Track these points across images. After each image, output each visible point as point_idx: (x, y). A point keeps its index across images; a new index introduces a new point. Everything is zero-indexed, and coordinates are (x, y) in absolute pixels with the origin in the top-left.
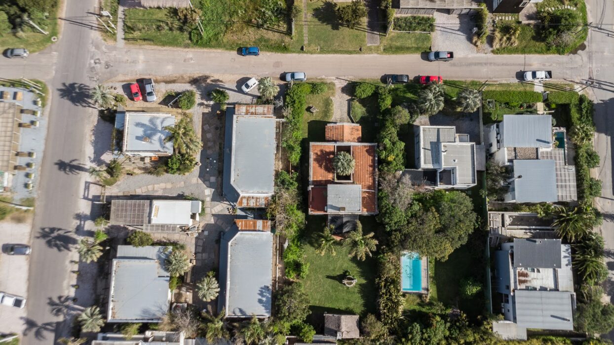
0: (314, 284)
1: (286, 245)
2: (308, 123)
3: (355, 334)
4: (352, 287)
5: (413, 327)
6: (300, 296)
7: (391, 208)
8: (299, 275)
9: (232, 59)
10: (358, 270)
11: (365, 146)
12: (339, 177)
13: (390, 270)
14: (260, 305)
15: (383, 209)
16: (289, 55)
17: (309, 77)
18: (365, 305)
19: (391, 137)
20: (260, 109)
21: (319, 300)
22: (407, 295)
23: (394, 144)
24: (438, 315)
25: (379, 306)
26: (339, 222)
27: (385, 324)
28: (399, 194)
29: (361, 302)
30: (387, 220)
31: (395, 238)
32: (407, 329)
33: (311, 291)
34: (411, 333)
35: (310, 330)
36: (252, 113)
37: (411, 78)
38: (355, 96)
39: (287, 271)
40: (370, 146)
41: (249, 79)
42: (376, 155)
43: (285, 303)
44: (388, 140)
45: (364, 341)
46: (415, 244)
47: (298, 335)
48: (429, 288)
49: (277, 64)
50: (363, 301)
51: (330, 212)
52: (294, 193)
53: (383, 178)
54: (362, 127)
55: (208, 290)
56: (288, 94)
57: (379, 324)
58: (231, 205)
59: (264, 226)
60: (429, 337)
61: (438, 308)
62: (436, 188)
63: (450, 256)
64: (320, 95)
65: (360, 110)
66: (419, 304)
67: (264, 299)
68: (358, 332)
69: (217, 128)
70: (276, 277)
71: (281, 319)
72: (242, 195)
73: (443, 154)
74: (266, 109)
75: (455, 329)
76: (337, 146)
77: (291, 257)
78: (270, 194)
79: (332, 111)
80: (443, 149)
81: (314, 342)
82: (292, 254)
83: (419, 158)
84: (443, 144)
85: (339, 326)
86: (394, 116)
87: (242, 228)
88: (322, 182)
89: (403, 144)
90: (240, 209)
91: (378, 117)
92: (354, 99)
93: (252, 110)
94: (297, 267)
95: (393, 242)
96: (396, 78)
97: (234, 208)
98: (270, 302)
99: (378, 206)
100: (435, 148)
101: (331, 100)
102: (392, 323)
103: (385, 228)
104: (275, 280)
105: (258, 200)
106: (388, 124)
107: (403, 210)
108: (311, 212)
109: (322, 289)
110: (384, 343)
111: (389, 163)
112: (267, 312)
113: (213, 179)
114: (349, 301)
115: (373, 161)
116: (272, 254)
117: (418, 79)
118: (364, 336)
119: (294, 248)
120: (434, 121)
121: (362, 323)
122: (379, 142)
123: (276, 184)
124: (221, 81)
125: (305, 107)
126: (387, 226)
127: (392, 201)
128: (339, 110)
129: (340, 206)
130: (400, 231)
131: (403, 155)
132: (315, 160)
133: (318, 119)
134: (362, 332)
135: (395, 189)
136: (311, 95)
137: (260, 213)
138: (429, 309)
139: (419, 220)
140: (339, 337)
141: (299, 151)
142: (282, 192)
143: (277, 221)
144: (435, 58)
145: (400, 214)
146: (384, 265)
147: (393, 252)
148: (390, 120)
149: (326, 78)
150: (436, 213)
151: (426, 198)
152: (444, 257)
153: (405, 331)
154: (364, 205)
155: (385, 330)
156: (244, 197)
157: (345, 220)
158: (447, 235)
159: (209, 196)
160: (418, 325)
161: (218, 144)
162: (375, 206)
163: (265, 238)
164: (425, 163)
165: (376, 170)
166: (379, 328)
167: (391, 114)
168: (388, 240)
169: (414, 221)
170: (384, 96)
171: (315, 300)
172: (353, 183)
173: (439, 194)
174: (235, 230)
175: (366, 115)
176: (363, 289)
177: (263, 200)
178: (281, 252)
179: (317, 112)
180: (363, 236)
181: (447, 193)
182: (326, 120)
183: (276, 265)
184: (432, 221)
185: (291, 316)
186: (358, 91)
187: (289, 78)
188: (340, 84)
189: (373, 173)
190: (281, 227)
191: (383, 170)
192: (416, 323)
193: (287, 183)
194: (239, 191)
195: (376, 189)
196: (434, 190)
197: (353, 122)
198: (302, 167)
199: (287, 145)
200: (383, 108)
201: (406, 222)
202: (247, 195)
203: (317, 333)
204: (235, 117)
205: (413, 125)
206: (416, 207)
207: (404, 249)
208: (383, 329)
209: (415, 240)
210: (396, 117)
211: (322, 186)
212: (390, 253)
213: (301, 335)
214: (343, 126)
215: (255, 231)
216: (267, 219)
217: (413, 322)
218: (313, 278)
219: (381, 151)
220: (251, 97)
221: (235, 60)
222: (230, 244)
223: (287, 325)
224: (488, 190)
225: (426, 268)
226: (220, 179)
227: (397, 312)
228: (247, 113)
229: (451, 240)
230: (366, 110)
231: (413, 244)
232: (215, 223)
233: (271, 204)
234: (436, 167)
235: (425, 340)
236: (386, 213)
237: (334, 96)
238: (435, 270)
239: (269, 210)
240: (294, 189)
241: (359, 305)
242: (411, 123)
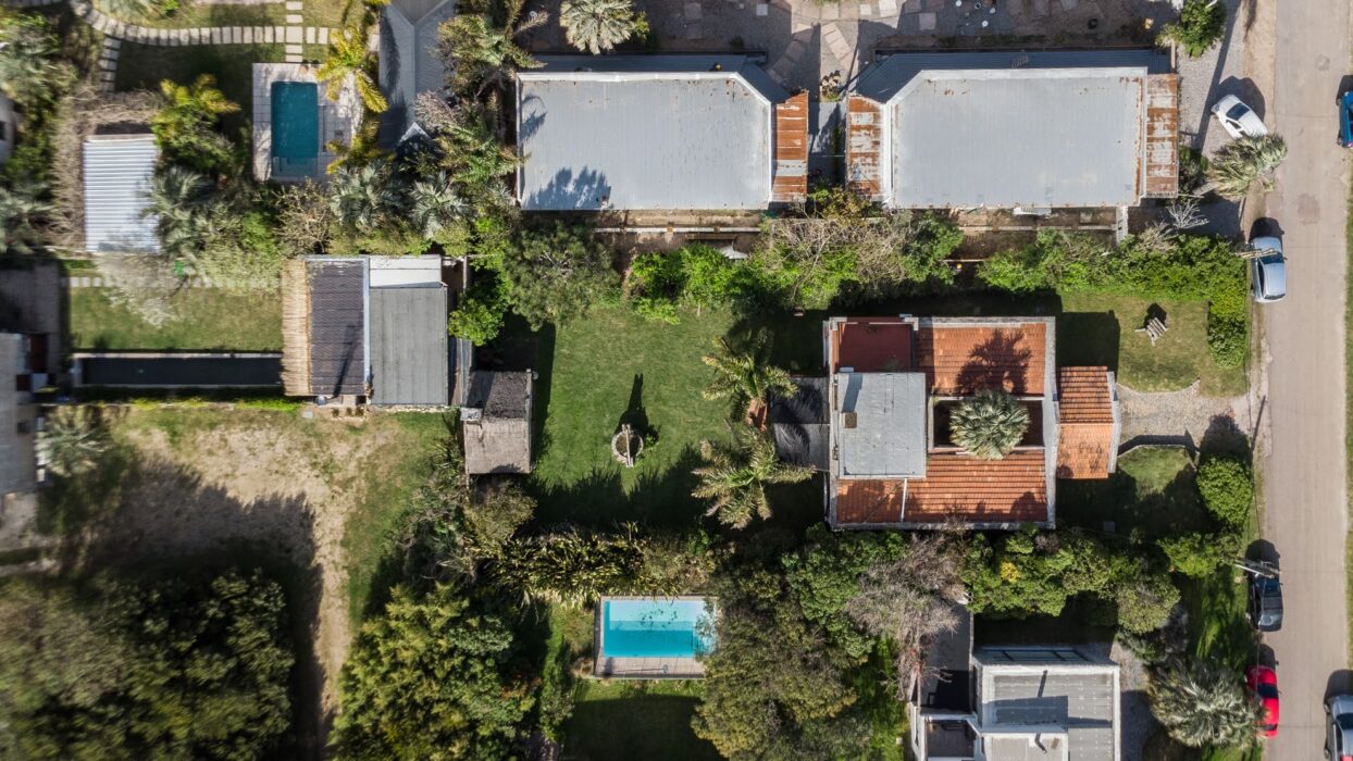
0: (618, 339)
1: (729, 253)
2: (1111, 312)
3: (477, 461)
4: (610, 453)
5: (500, 631)
6: (582, 296)
7: (854, 571)
8: (643, 294)
9: (1328, 61)
10: (662, 471)
11: (1043, 490)
12: (942, 414)
13: (664, 566)
14: (552, 176)
15: (851, 544)
16: (1341, 244)
17: (1265, 311)
18: (559, 490)
19: (1076, 571)
20: (1165, 155)
21: (571, 357)
22: (592, 613)
23: (1057, 581)
24: (535, 709)
25: (558, 533)
26: (804, 411)
27: (506, 550)
28: (897, 594)
29: (569, 481)
30: (815, 558)
31: (761, 583)
32: (496, 612)
33: (597, 333)
34: (483, 626)
35: (484, 330)
36: (1151, 129)
37: (1268, 639)
38: (1204, 460)
39: (656, 257)
40: (1045, 504)
41: (1261, 114)
42: (1017, 526)
43: (563, 245)
44: (1069, 562)
45: (457, 487)
46: (744, 642)
47: (470, 295)
48: (613, 679)
49: (1309, 208)
50: (570, 485)
51: (840, 382)
52: (891, 271)
53: (946, 545)
54: (1103, 480)
55: (594, 15)
56: (1214, 242)
57: (505, 531)
58: (849, 82)
59: (787, 180)
60: (474, 677)
61: (556, 705)
62: (913, 710)
63: (708, 743)
64: (1205, 349)
65: (1156, 474)
66: (566, 647)
67: (570, 188)
68: (484, 469)
69: (1093, 23)
70: (635, 225)
71: (515, 239)
72: (886, 109)
73: (1031, 737)
74: (1164, 173)
75: (498, 750)
76: (1040, 403)
77: (695, 269)
78: (889, 198)
79: (1151, 388)
80: (1046, 737)
81: (452, 341)
82: (704, 270)
83: (1010, 659)
84: (1063, 737)
85: (499, 414)
86: (1146, 583)
87: (783, 113)
88: (927, 358)
89: (1055, 610)
90: (837, 110)
91: (1134, 531)
92: (1193, 457)
93: (1161, 130)
94: (668, 287)
95: (748, 575)
96: (1266, 593)
97: (839, 91)
98: (561, 207)
99: (856, 531)
100: (1047, 713)
101: (1189, 384)
102: (510, 568)
103: (791, 551)
104: (626, 224)
105: (869, 160)
106: (1119, 563)
107: (846, 607)
108: (833, 327)
109: (603, 363)
110: (455, 545)
111: (993, 564)
112: (532, 198)
113: (928, 21)
114: (569, 443)
115: (998, 516)
116: (705, 208)
117: (1266, 658)
118: (471, 486)
119: (724, 275)
120: (1136, 704)
121: (508, 483)
122: (1059, 531)
123: (919, 213)
124: (1249, 25)
125: (1165, 301)
126: (796, 556)
127: (873, 575)
128: (1154, 410)
129: (858, 410)
130: (782, 597)
131: (1019, 609)
132: (997, 334)
133: (1125, 343)
134: (482, 481)
135: (912, 582)
136: (1203, 319)
137: (829, 169)
138: (552, 677)
139: (817, 655)
140: (466, 413)
141: (1022, 284)
142: (894, 235)
143: (803, 221)
144: (1340, 717)
145: (834, 598)
146: (679, 550)
147: (716, 574)
148: (1132, 568)
149: (1264, 368)
150: (837, 708)
151: (883, 678)
152: (704, 725)
153: (488, 606)
154: (858, 488)
155: (491, 548)
156: (877, 117)
157: (812, 429)
158: (772, 741)
159: (876, 11)
160: (505, 645)
161: (1042, 31)
162: (856, 520)
163: (754, 184)
164: (998, 679)
165: (970, 526)
166: (494, 529)
167: (1150, 573)
168: (751, 560)
169: (810, 641)
170: (1210, 550)
171: (572, 345)
172: (928, 455)
173: (893, 717)
174: (777, 95)
175: (1142, 495)
176: (606, 486)
177: (870, 176)
178: (709, 239)
179: (1148, 339)
180: (764, 482)
181: (899, 740)
182: (1123, 368)
183: (672, 224)
184: (817, 697)
185: (522, 270)
186: (1226, 470)
187: (1265, 246)
188: (1241, 411)
189: (958, 515)
190: (789, 235)
191: (969, 545)
192: (511, 639)
193: (926, 248)
194: (898, 98)
195: (909, 526)
196: (906, 701)
197: (1122, 449)
198: (978, 298)
199: (1042, 245)
200: (1169, 550)
201: (810, 617)
202: (885, 124)
203: (477, 350)
204: (1141, 72)
205: (1110, 641)
206: (856, 648)
207: (727, 611)
208: (494, 542)
209: (755, 641)
210: (1141, 589)
211: (915, 356)
212: (712, 564)
213: (471, 301)
214: (1109, 421)
215: (775, 156)
216: (810, 190)
217: (515, 630)
218: (635, 336)
219: (1033, 539)
220: (1196, 127)
221: (1322, 69)
222: (734, 76)
223: (495, 259)
225: (670, 671)
226: (930, 43)
227: (541, 584)
228: (1154, 113)
229: (758, 751)
230: (1155, 495)
231: (742, 636)
232: (793, 37)
233: (857, 202)
234: (987, 715)
235: (465, 666)
236: (839, 555)
237: (1201, 393)
238: (665, 697)
239: (839, 194)
240: (905, 270)
241: (559, 473)
242: (1119, 635)
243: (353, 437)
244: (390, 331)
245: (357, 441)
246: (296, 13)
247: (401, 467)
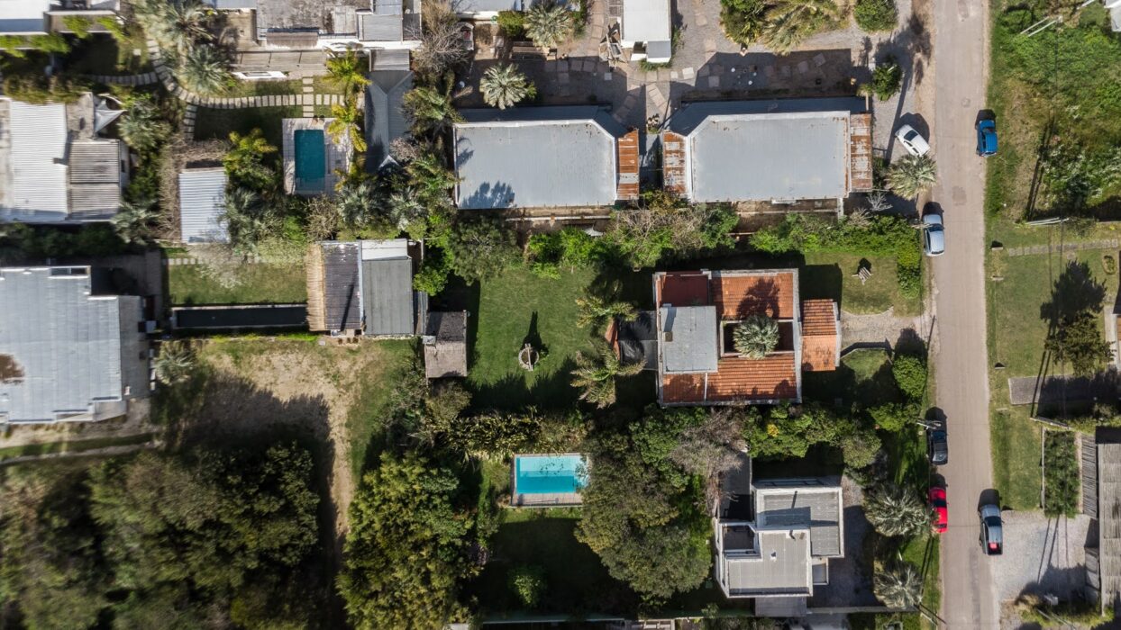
0: (521, 289)
1: (591, 232)
2: (836, 265)
3: (433, 370)
4: (518, 363)
5: (451, 478)
6: (498, 263)
7: (675, 432)
8: (536, 259)
9: (969, 101)
10: (551, 373)
11: (794, 379)
12: (729, 330)
13: (555, 433)
14: (477, 187)
15: (672, 415)
16: (981, 218)
17: (933, 262)
18: (485, 387)
19: (815, 429)
20: (864, 165)
21: (491, 301)
22: (509, 466)
23: (801, 435)
24: (474, 526)
25: (485, 415)
26: (643, 329)
27: (454, 426)
28: (702, 446)
29: (492, 381)
30: (650, 425)
31: (616, 441)
32: (447, 466)
33: (508, 286)
34: (440, 474)
35: (435, 285)
36: (853, 149)
37: (941, 470)
38: (897, 357)
39: (544, 236)
40: (795, 388)
41: (926, 137)
42: (778, 401)
43: (486, 231)
44: (809, 423)
45: (420, 387)
46: (605, 478)
47: (426, 264)
48: (523, 508)
49: (959, 195)
50: (492, 384)
51: (662, 313)
52: (694, 242)
53: (733, 414)
54: (831, 372)
55: (501, 86)
56: (897, 219)
57: (453, 414)
58: (665, 121)
59: (627, 186)
60: (435, 507)
61: (487, 525)
62: (716, 521)
63: (585, 545)
64: (896, 286)
65: (867, 367)
66: (492, 489)
67: (489, 195)
68: (437, 375)
69: (818, 81)
70: (530, 216)
71: (455, 228)
72: (687, 139)
73: (787, 532)
74: (863, 176)
75: (451, 554)
76: (791, 323)
77: (569, 244)
78: (691, 195)
79: (862, 312)
80: (795, 532)
81: (415, 292)
82: (575, 244)
83: (774, 485)
84: (807, 532)
85: (446, 339)
86: (860, 435)
87: (622, 144)
88: (718, 296)
89: (802, 454)
90: (658, 139)
91: (855, 404)
92: (890, 356)
93: (861, 149)
94: (552, 255)
95: (608, 437)
96: (938, 439)
97: (658, 127)
98: (483, 207)
99: (676, 408)
100: (797, 518)
101: (886, 309)
102: (456, 437)
103: (635, 421)
104: (524, 215)
105: (678, 172)
106: (842, 423)
107: (670, 455)
108: (659, 278)
109: (511, 305)
110: (420, 424)
111: (762, 426)
112: (465, 202)
113: (714, 81)
114: (491, 357)
115: (765, 396)
116: (575, 205)
117: (939, 483)
118: (430, 386)
119: (588, 247)
120: (854, 516)
121: (453, 383)
122: (804, 404)
123: (711, 205)
124: (918, 82)
125: (870, 256)
126: (638, 424)
127: (687, 434)
128: (865, 326)
129: (675, 330)
130: (631, 449)
131: (780, 454)
132: (761, 281)
133: (846, 284)
134: (436, 382)
135: (711, 438)
136: (895, 267)
137: (653, 178)
138: (484, 508)
139: (653, 486)
140: (427, 339)
141: (778, 249)
142: (695, 219)
143: (637, 212)
144: (987, 518)
145: (664, 449)
146: (564, 422)
147: (588, 437)
148: (851, 426)
149: (933, 297)
150: (667, 519)
151: (695, 500)
152: (583, 534)
153: (441, 463)
154: (677, 380)
155: (443, 425)
156: (682, 145)
157: (646, 343)
158: (625, 541)
159: (681, 76)
160: (454, 486)
161: (787, 87)
162: (676, 401)
163: (605, 189)
164: (766, 497)
165: (748, 402)
166: (445, 413)
167: (862, 429)
168: (610, 428)
169: (650, 476)
170: (899, 413)
171: (491, 294)
172: (720, 358)
173: (704, 527)
174: (618, 132)
175: (859, 381)
176: (516, 384)
177: (678, 182)
178: (578, 224)
179: (860, 281)
180: (616, 376)
181: (707, 542)
182: (845, 300)
183: (554, 215)
184: (654, 512)
185: (460, 247)
186: (909, 363)
187: (931, 220)
188: (920, 325)
189: (740, 396)
190: (628, 221)
191: (747, 414)
192: (458, 482)
193: (715, 227)
194: (694, 133)
195: (710, 403)
196: (711, 517)
197: (843, 353)
198: (748, 257)
199: (789, 223)
200: (874, 414)
201: (647, 462)
202: (687, 149)
203: (431, 299)
204: (846, 114)
205: (841, 475)
206: (677, 481)
207: (596, 460)
208: (445, 422)
209: (613, 478)
210: (856, 439)
211: (710, 295)
212: (584, 432)
213: (427, 268)
214: (835, 333)
215: (618, 171)
216: (641, 191)
217: (460, 478)
218: (532, 287)
219: (787, 409)
220: (886, 146)
221: (967, 106)
222: (591, 121)
223: (443, 242)
224: (718, 621)
225: (560, 502)
226: (716, 95)
227: (476, 447)
228: (855, 139)
229: (617, 547)
230: (867, 381)
231: (605, 475)
232: (628, 93)
233: (671, 199)
234: (759, 520)
235: (429, 500)
236: (664, 422)
237: (894, 314)
238: (556, 519)
239: (659, 194)
240: (703, 241)
241: (485, 376)
242: (846, 470)
243: (352, 357)
244: (376, 287)
245: (354, 359)
246: (309, 85)
247: (383, 375)
